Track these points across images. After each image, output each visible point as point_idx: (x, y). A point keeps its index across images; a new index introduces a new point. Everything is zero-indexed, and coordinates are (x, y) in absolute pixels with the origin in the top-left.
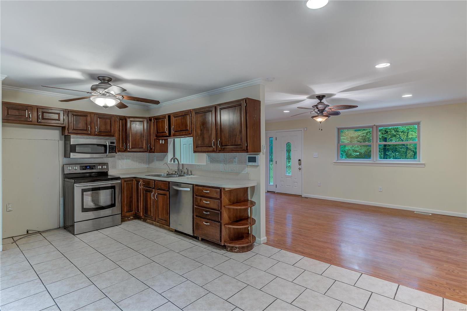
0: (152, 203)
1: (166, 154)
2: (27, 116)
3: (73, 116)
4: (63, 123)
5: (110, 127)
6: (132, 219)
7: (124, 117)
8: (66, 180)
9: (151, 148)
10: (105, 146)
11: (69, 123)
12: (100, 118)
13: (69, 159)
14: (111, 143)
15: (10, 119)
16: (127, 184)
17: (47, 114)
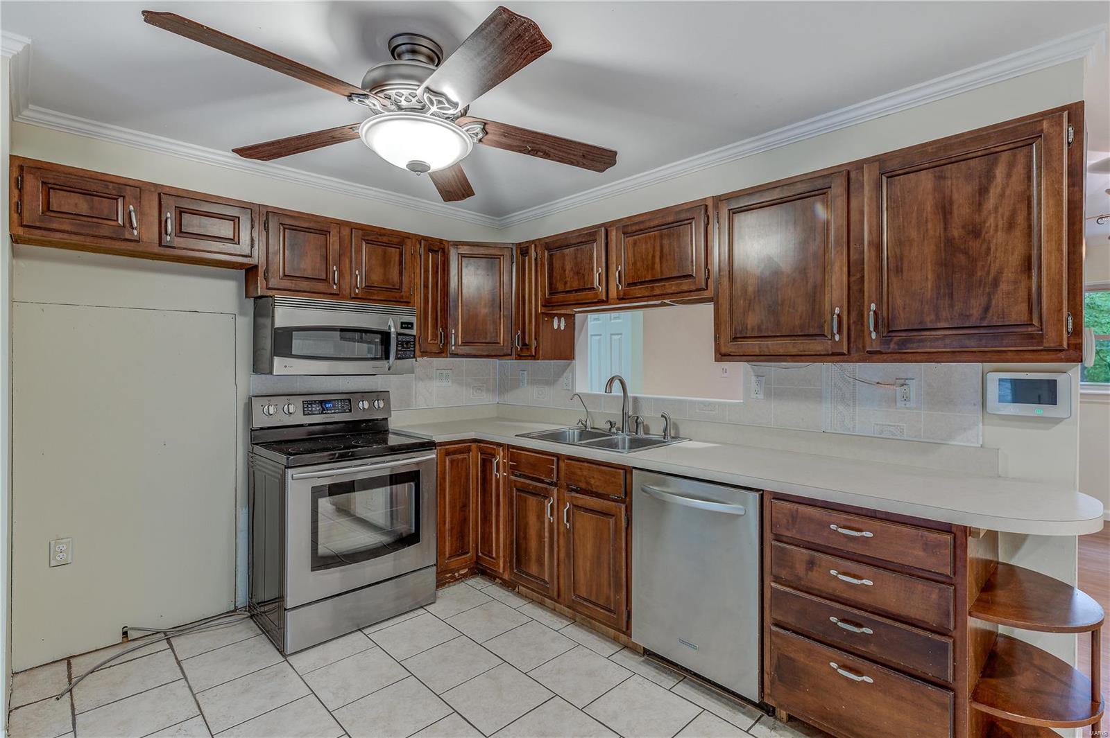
0: (547, 534)
1: (569, 364)
2: (120, 221)
3: (284, 229)
4: (247, 252)
5: (398, 275)
6: (465, 576)
7: (441, 241)
8: (259, 450)
9: (524, 344)
10: (385, 336)
11: (270, 255)
12: (368, 241)
13: (269, 376)
14: (402, 328)
15: (55, 226)
16: (455, 463)
17: (196, 220)
